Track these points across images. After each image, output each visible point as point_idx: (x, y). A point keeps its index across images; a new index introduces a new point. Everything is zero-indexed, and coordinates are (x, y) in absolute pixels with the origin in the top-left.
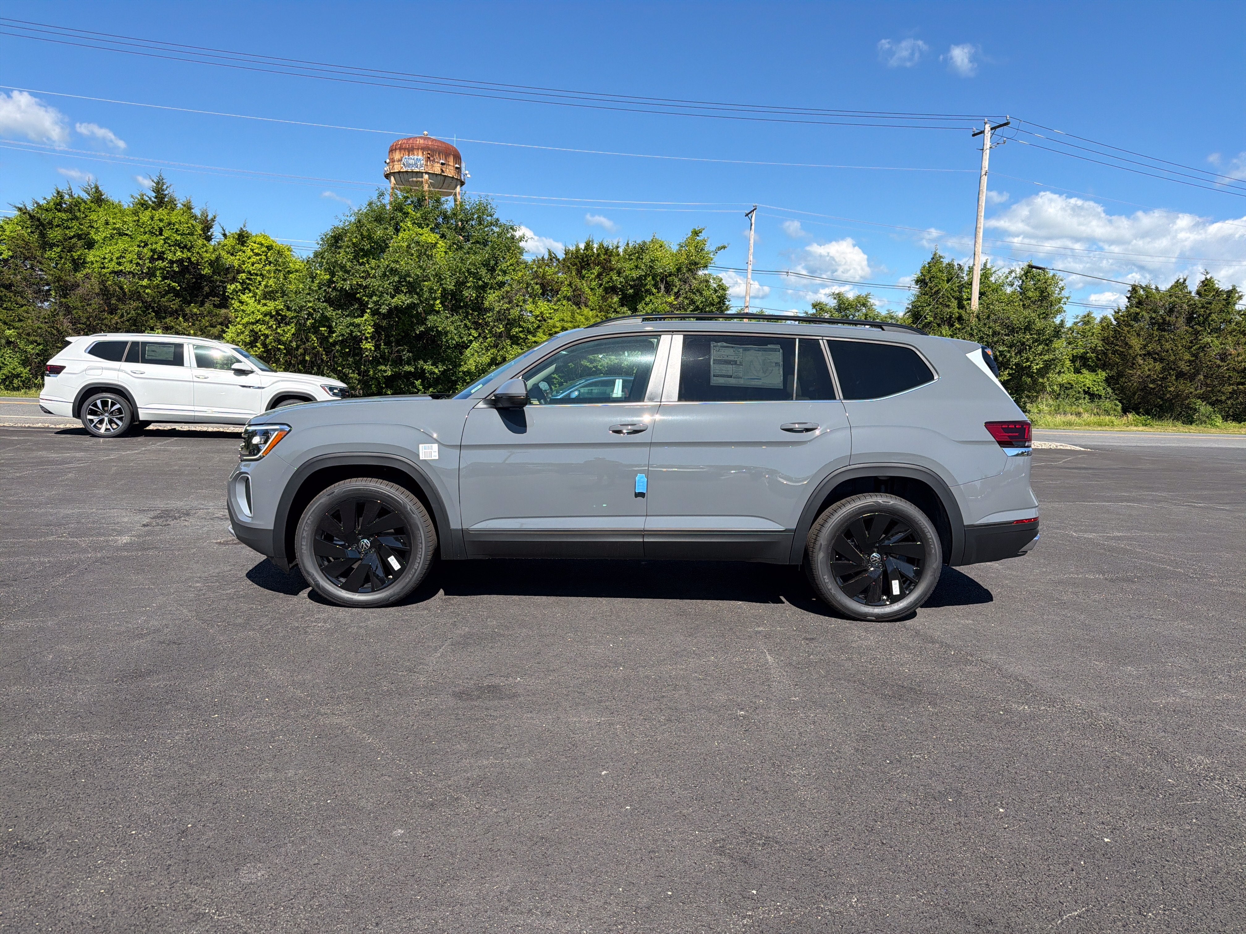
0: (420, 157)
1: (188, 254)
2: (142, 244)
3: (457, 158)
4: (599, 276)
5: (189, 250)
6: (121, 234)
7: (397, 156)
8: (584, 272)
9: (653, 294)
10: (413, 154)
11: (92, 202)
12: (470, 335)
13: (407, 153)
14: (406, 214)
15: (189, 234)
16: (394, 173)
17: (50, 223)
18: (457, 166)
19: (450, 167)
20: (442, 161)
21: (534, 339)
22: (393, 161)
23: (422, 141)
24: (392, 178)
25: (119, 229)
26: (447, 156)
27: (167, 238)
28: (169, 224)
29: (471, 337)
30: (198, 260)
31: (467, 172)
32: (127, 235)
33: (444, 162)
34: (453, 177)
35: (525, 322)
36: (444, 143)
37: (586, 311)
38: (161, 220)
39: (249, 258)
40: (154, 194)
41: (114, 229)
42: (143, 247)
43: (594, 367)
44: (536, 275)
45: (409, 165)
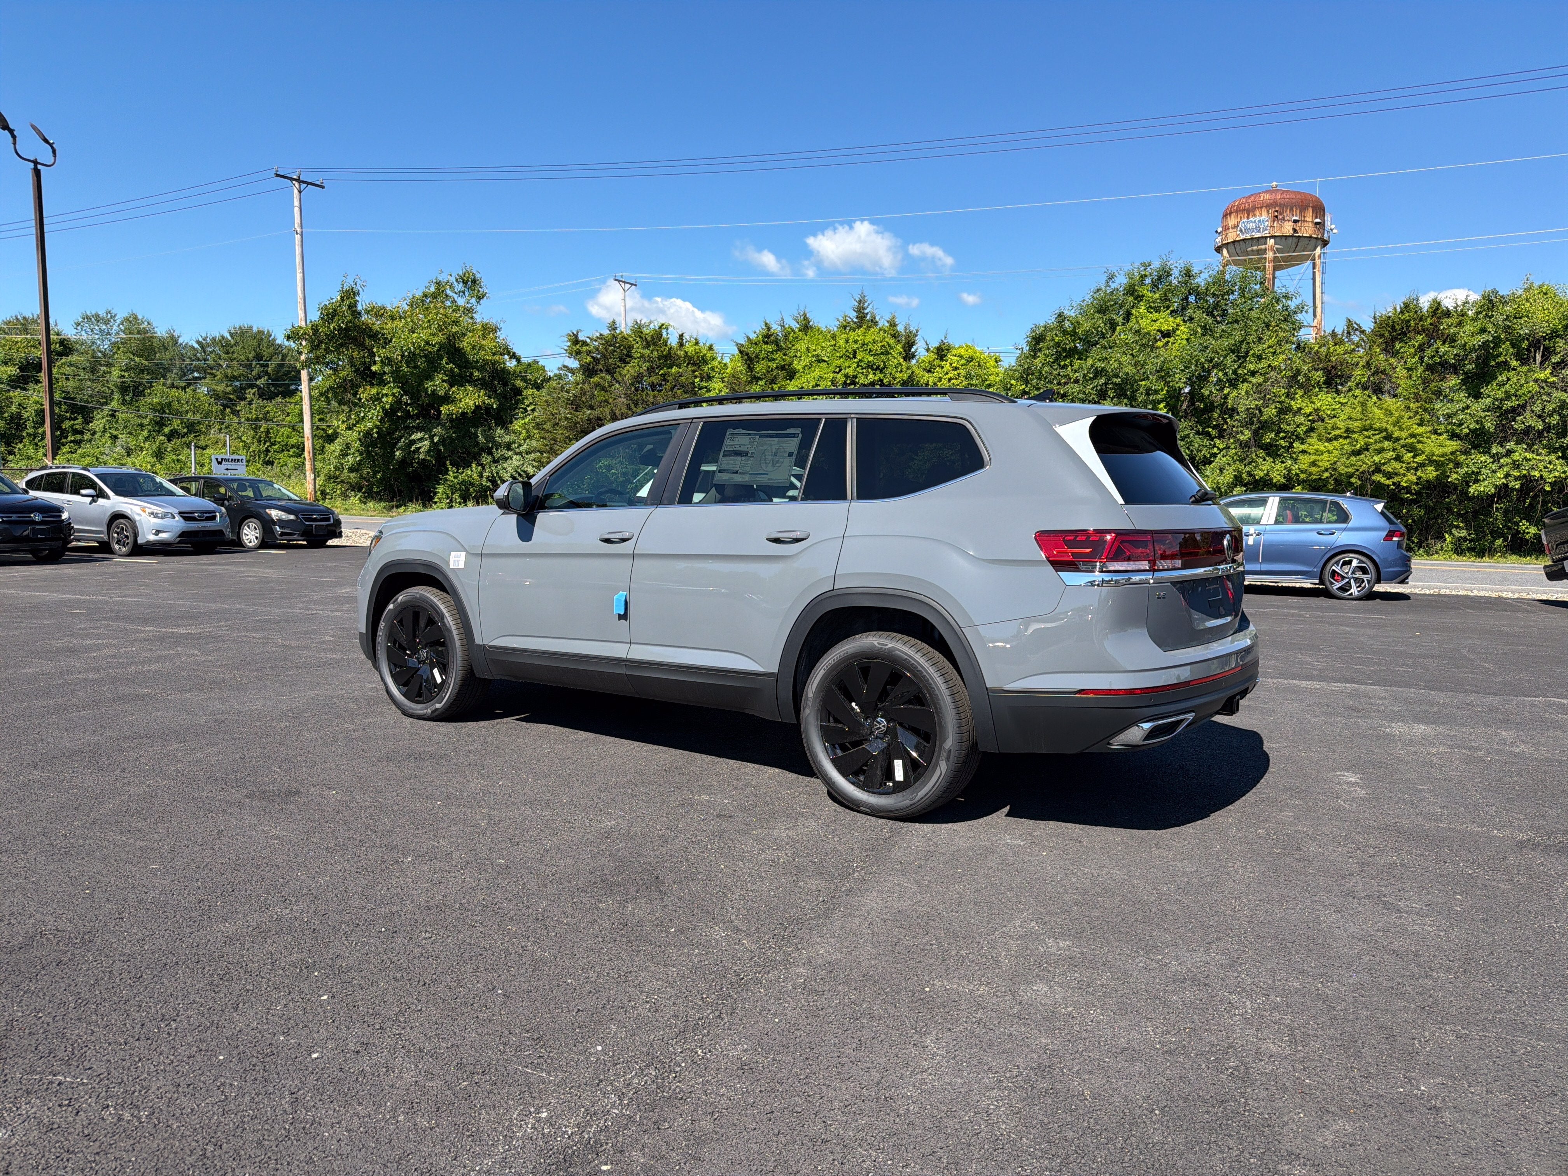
0: (1264, 217)
1: (880, 376)
2: (837, 370)
3: (1319, 209)
4: (1421, 348)
5: (881, 372)
6: (820, 361)
7: (1232, 221)
8: (1398, 345)
9: (1514, 369)
10: (1255, 215)
11: (800, 330)
12: (1215, 446)
13: (1246, 215)
14: (1139, 298)
15: (882, 353)
16: (1227, 244)
17: (757, 356)
18: (1318, 220)
19: (1306, 224)
20: (1295, 218)
21: (1302, 447)
22: (1226, 228)
23: (1267, 196)
24: (1225, 251)
25: (818, 356)
26: (1303, 208)
27: (860, 361)
28: (863, 345)
29: (1215, 450)
30: (890, 382)
31: (1333, 226)
32: (824, 361)
33: (1297, 218)
34: (1311, 237)
35: (1289, 425)
36: (1299, 193)
37: (1388, 401)
38: (856, 342)
39: (947, 373)
40: (855, 314)
41: (813, 356)
42: (838, 373)
43: (1394, 484)
44: (1317, 357)
45: (1248, 230)
